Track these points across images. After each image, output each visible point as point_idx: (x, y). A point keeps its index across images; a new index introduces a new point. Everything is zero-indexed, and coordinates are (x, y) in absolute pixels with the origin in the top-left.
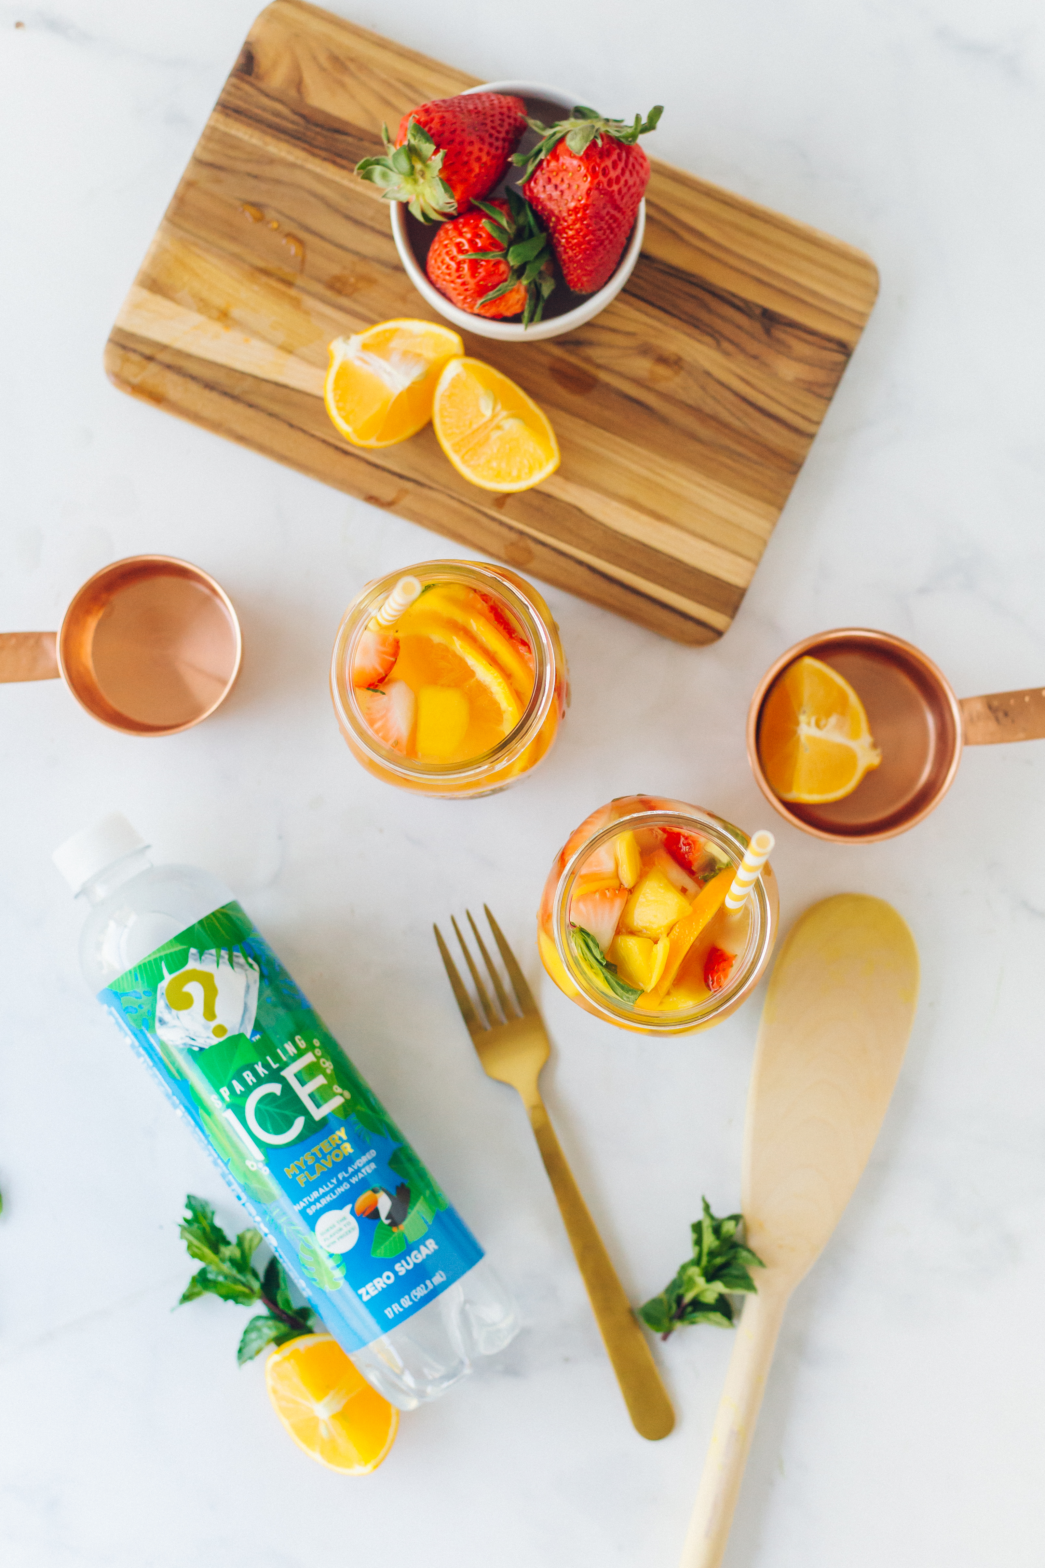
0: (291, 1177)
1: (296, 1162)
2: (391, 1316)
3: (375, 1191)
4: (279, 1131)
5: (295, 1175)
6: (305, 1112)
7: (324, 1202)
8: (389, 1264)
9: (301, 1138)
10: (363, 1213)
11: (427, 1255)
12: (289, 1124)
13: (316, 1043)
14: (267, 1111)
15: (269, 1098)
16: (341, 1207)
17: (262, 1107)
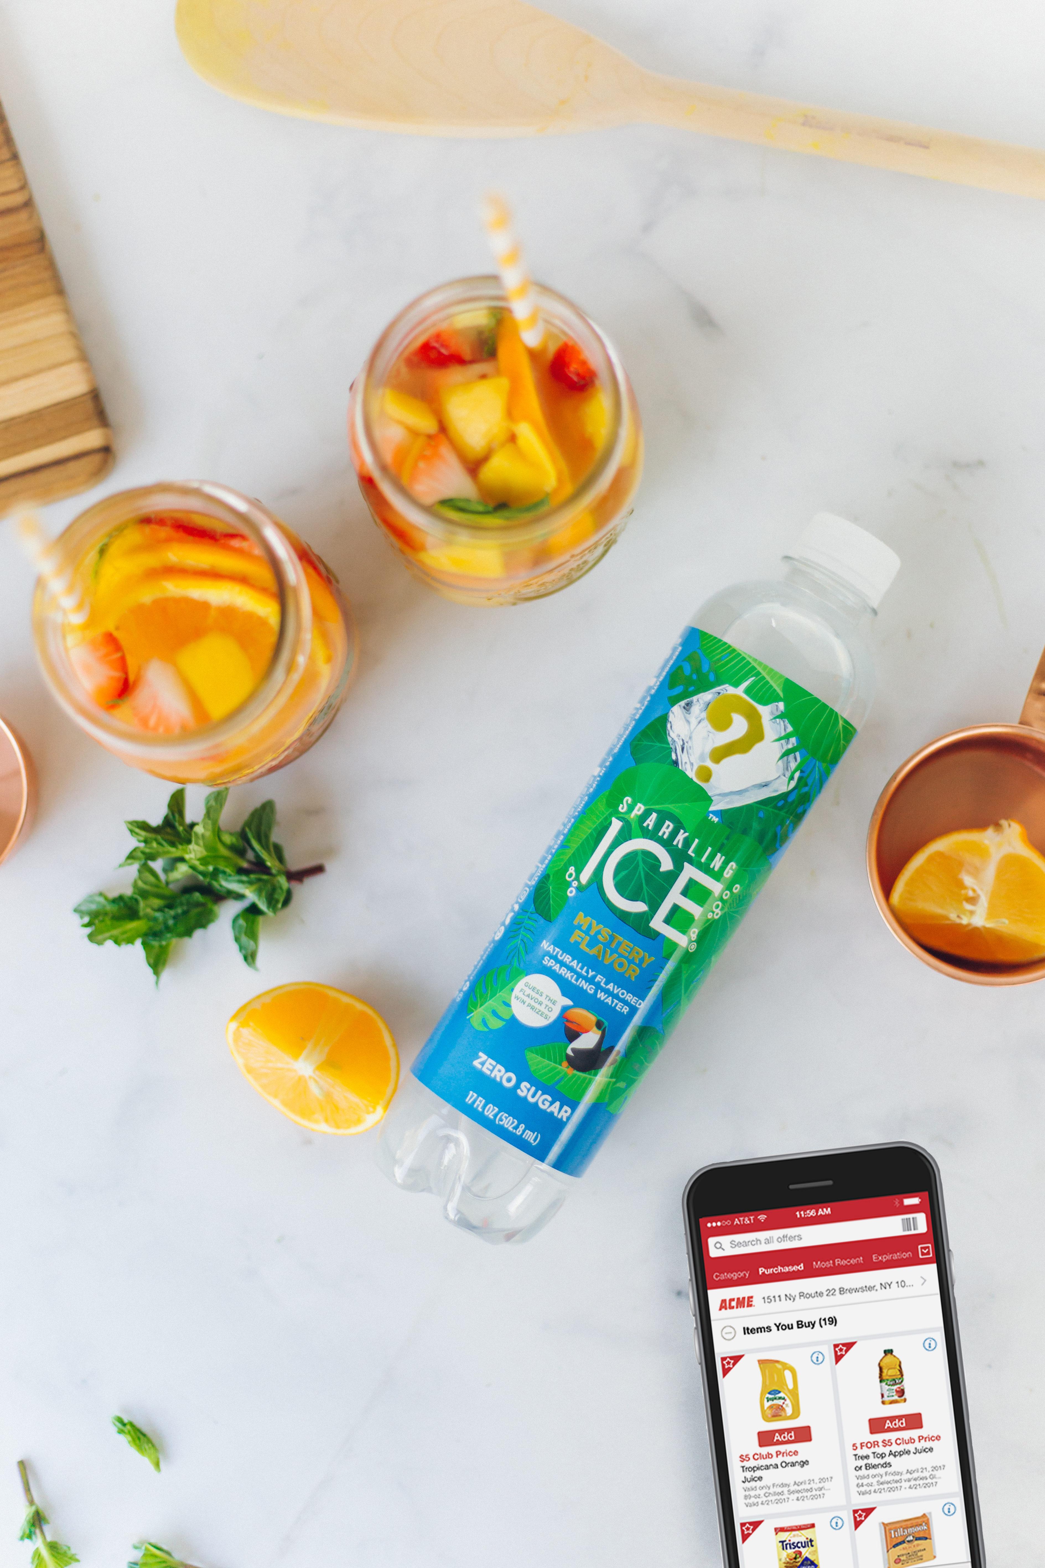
0: (576, 922)
1: (594, 922)
2: (469, 1100)
3: (599, 1025)
4: (620, 887)
5: (579, 927)
6: (654, 907)
7: (563, 971)
8: (524, 1074)
9: (623, 916)
10: (568, 1021)
11: (552, 1113)
12: (633, 898)
13: (737, 889)
14: (637, 865)
15: (652, 861)
16: (564, 994)
17: (640, 857)
